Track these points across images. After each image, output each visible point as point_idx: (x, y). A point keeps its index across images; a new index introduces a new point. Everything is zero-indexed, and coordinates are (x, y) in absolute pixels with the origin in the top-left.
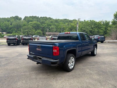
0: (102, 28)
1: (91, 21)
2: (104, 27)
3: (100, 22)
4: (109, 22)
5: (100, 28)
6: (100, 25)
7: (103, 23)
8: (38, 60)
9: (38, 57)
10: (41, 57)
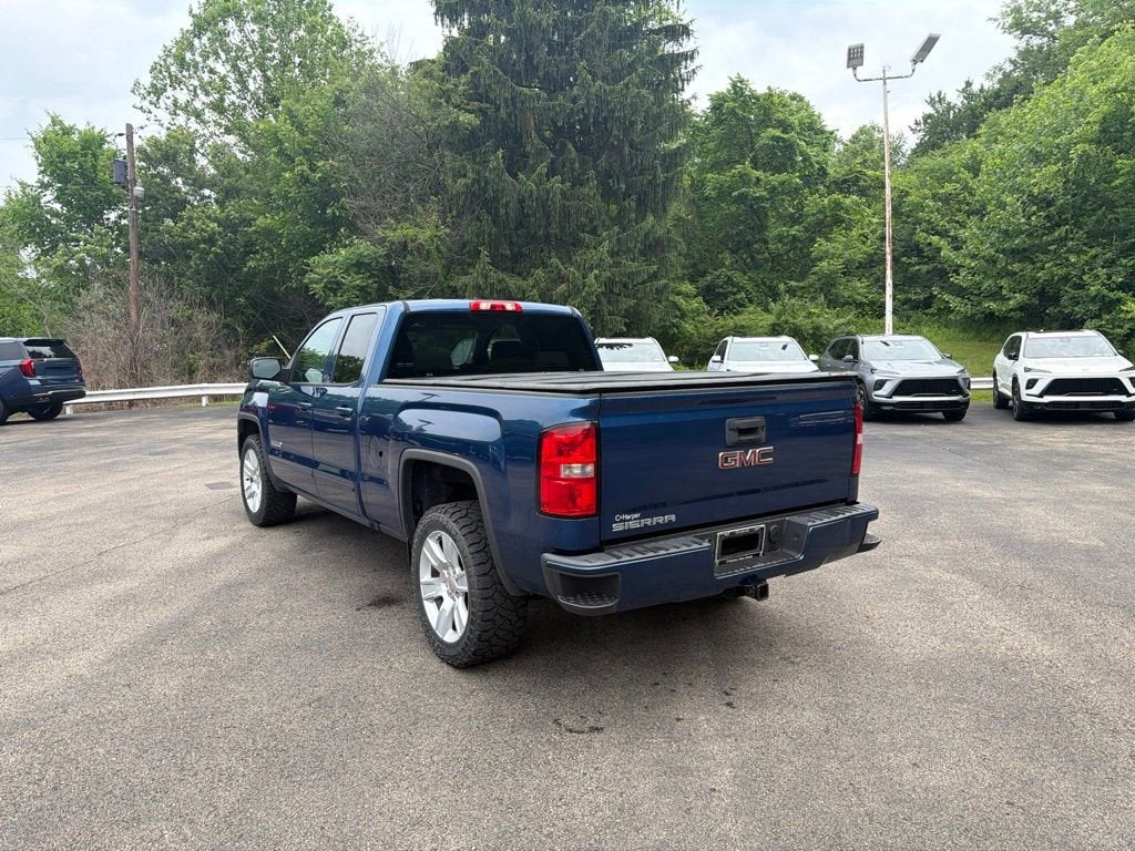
8: (721, 563)
9: (727, 533)
10: (756, 527)
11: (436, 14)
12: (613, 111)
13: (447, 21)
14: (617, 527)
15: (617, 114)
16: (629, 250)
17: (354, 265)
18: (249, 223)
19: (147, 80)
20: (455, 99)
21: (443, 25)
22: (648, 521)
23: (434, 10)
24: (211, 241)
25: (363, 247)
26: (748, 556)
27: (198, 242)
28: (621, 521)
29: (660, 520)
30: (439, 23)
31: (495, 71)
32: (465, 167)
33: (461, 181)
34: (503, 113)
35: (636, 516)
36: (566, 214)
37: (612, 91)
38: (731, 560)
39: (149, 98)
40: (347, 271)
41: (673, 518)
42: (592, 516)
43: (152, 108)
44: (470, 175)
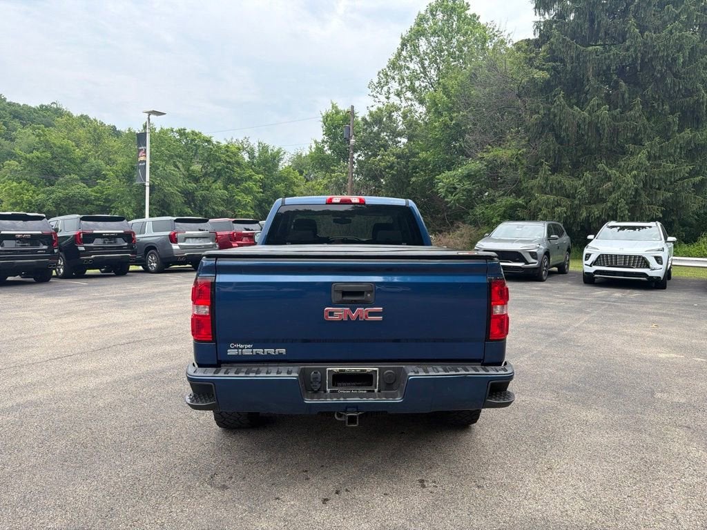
0: (250, 184)
1: (182, 133)
2: (257, 177)
3: (233, 149)
4: (278, 153)
5: (238, 182)
6: (238, 164)
7: (251, 154)
8: (331, 392)
9: (336, 369)
10: (369, 369)
11: (535, 8)
12: (658, 52)
13: (542, 11)
14: (231, 352)
15: (660, 54)
16: (670, 155)
17: (466, 177)
18: (414, 155)
19: (376, 80)
20: (537, 63)
21: (540, 14)
22: (260, 351)
23: (534, 5)
24: (391, 167)
25: (473, 165)
26: (363, 390)
27: (385, 168)
28: (235, 348)
29: (271, 351)
30: (538, 14)
31: (563, 39)
32: (538, 106)
33: (536, 116)
34: (569, 67)
35: (249, 346)
36: (615, 132)
37: (658, 38)
38: (341, 390)
39: (377, 90)
40: (460, 181)
41: (283, 351)
42: (210, 342)
43: (378, 95)
44: (542, 112)
